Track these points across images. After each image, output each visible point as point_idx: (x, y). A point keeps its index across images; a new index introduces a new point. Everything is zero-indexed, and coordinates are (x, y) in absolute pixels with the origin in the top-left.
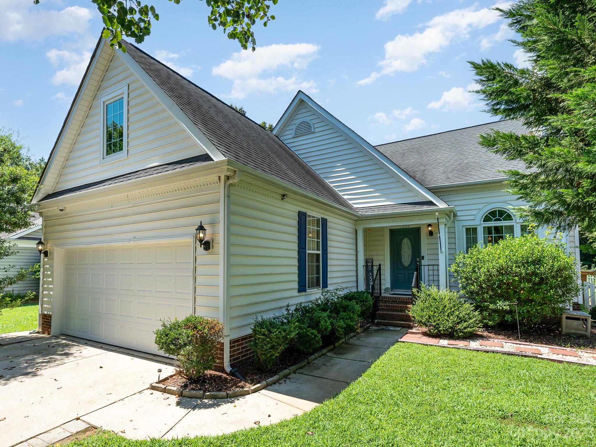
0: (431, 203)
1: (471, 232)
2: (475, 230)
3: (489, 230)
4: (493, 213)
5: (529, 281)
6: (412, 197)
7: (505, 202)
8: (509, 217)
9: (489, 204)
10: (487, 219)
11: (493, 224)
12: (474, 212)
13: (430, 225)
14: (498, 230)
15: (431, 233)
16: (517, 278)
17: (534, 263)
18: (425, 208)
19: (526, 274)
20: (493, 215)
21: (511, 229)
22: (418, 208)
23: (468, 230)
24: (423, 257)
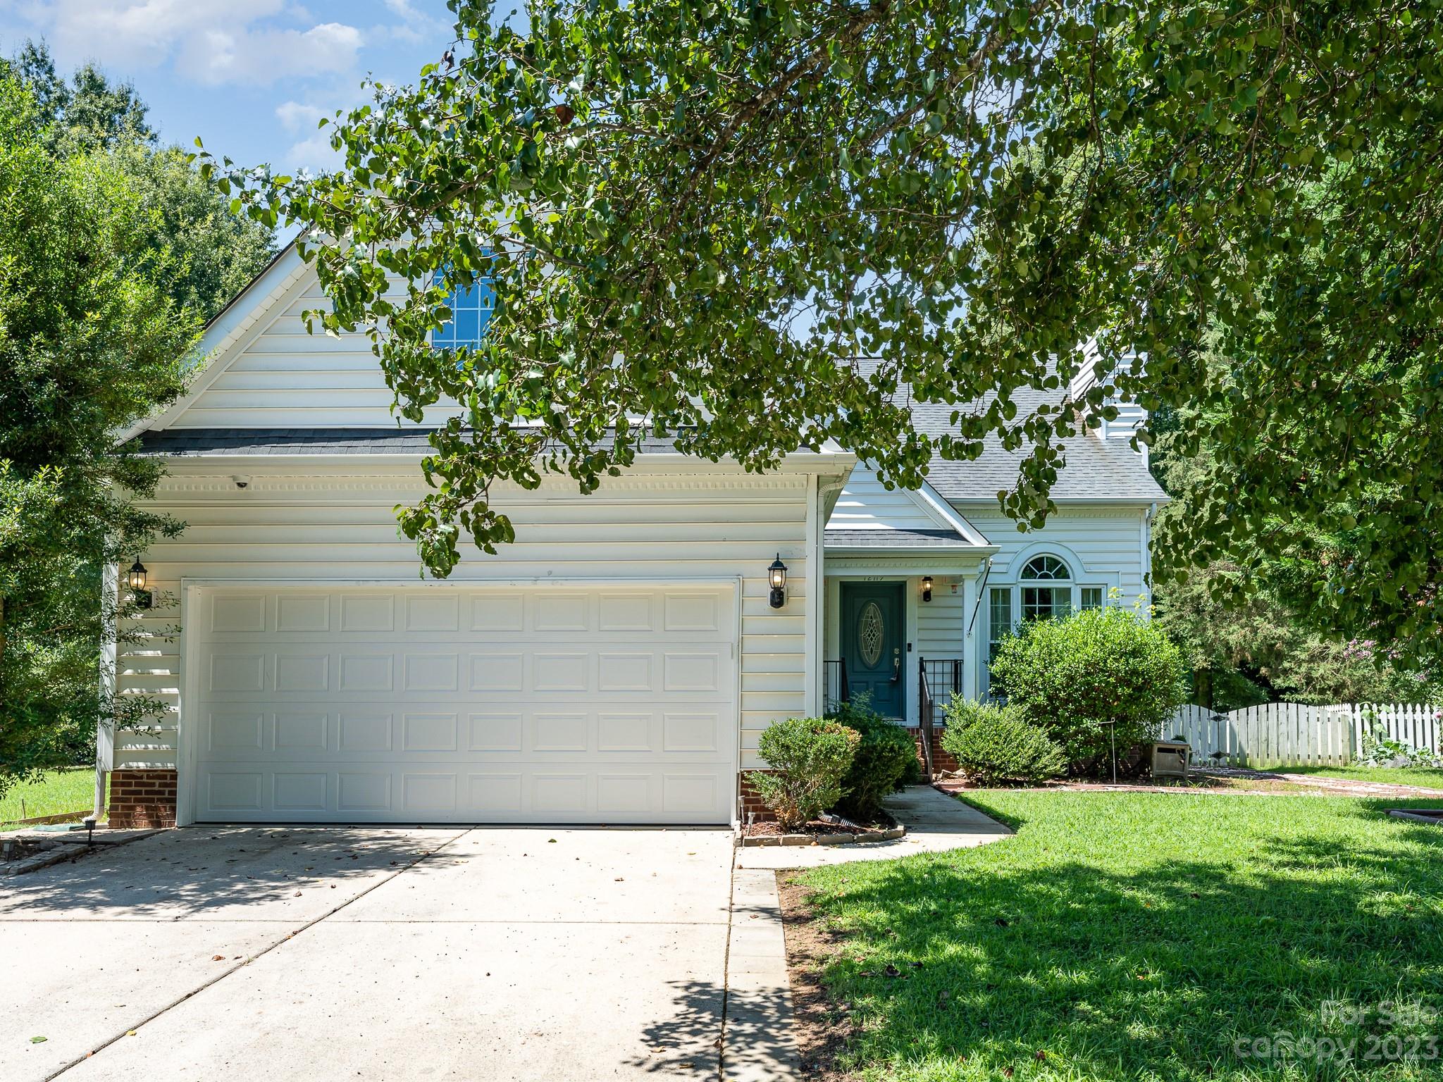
0: (954, 535)
1: (1000, 596)
2: (1006, 593)
3: (1029, 595)
4: (1038, 563)
5: (1128, 683)
6: (917, 517)
7: (1058, 543)
8: (1062, 573)
9: (1033, 543)
10: (1028, 573)
11: (1037, 583)
12: (1007, 558)
13: (927, 579)
14: (1045, 595)
15: (927, 596)
16: (1112, 680)
17: (1135, 653)
18: (946, 544)
19: (1126, 672)
20: (1038, 566)
21: (1065, 594)
22: (932, 544)
23: (994, 592)
24: (910, 645)
